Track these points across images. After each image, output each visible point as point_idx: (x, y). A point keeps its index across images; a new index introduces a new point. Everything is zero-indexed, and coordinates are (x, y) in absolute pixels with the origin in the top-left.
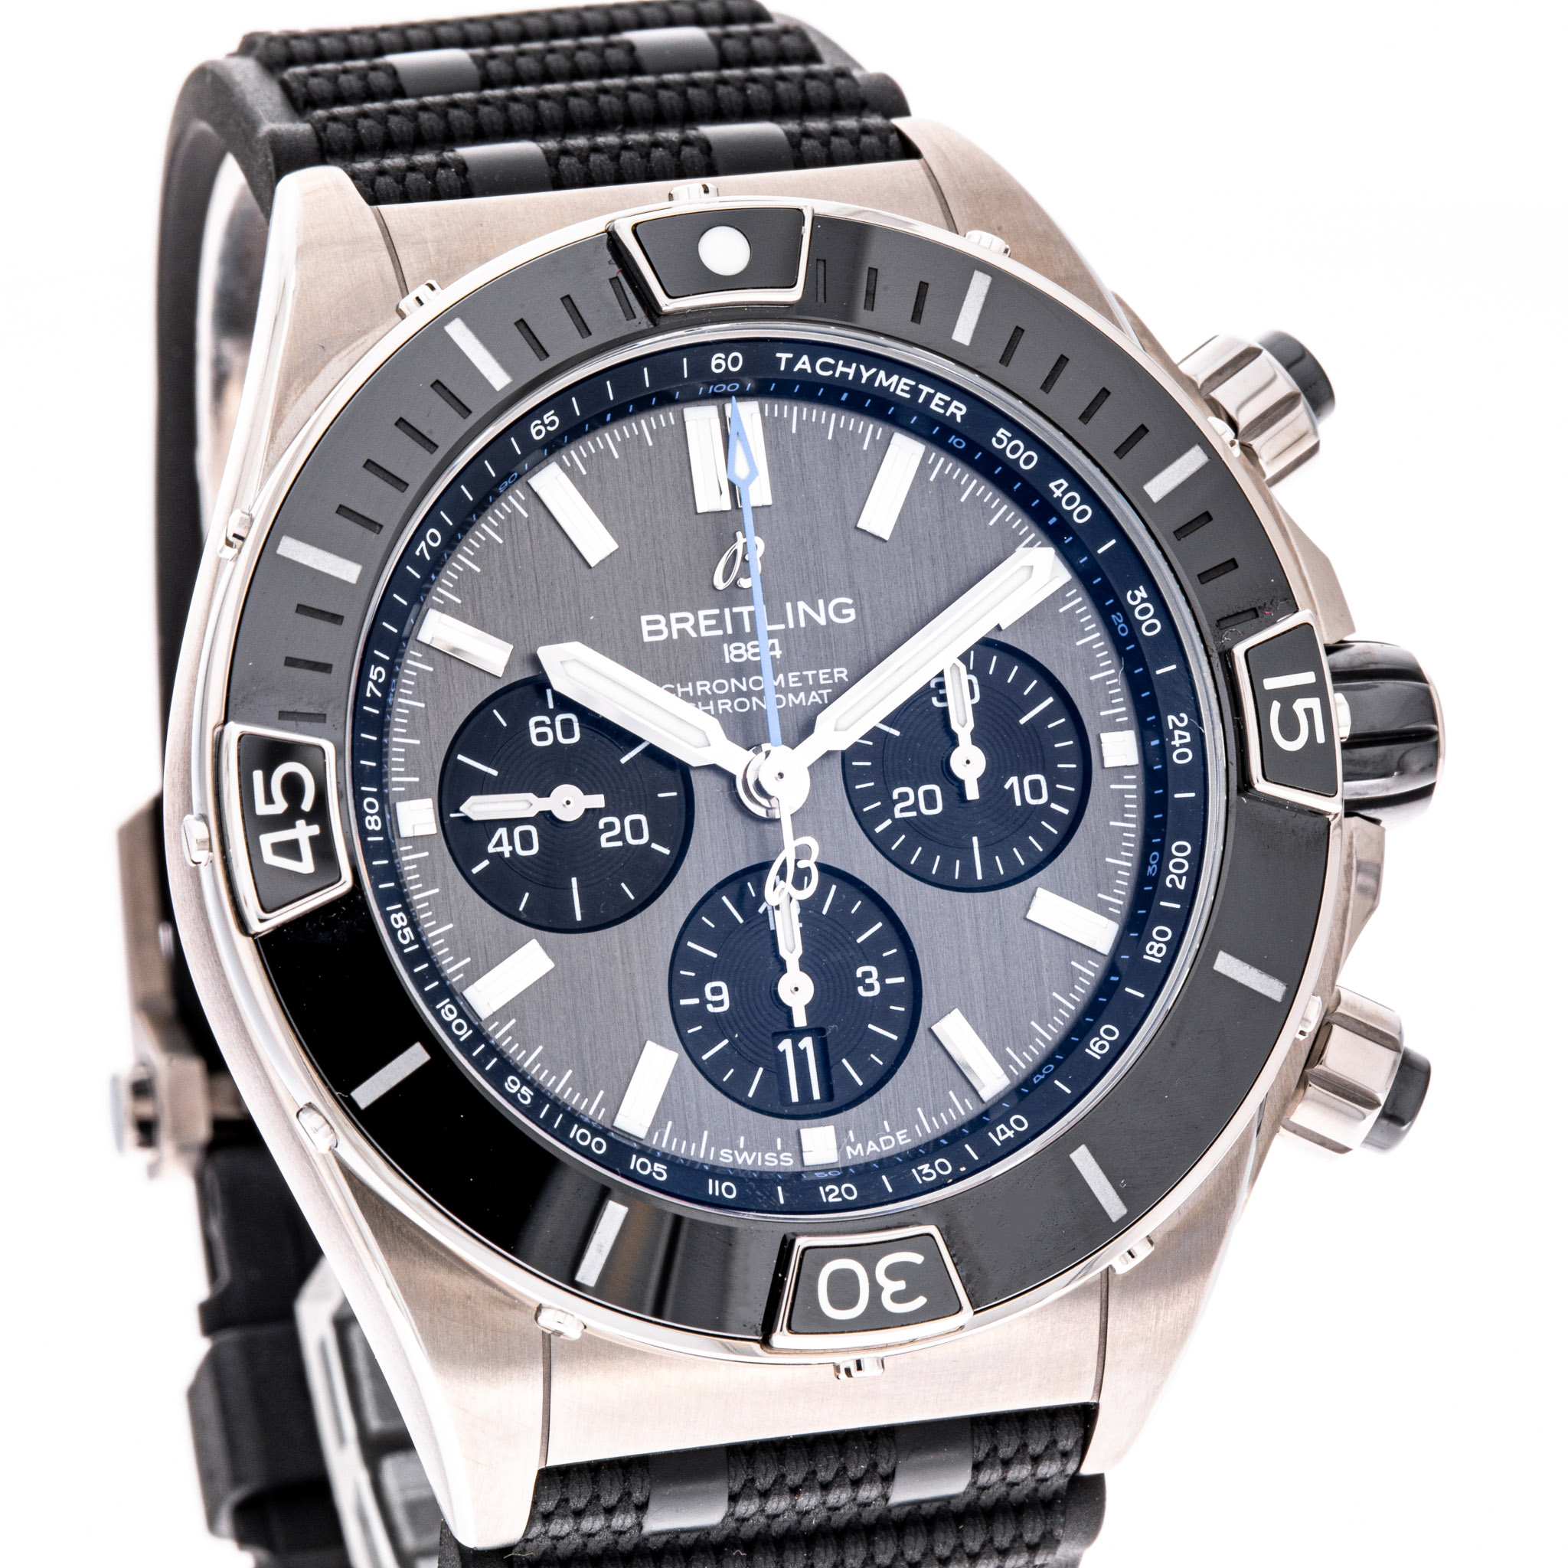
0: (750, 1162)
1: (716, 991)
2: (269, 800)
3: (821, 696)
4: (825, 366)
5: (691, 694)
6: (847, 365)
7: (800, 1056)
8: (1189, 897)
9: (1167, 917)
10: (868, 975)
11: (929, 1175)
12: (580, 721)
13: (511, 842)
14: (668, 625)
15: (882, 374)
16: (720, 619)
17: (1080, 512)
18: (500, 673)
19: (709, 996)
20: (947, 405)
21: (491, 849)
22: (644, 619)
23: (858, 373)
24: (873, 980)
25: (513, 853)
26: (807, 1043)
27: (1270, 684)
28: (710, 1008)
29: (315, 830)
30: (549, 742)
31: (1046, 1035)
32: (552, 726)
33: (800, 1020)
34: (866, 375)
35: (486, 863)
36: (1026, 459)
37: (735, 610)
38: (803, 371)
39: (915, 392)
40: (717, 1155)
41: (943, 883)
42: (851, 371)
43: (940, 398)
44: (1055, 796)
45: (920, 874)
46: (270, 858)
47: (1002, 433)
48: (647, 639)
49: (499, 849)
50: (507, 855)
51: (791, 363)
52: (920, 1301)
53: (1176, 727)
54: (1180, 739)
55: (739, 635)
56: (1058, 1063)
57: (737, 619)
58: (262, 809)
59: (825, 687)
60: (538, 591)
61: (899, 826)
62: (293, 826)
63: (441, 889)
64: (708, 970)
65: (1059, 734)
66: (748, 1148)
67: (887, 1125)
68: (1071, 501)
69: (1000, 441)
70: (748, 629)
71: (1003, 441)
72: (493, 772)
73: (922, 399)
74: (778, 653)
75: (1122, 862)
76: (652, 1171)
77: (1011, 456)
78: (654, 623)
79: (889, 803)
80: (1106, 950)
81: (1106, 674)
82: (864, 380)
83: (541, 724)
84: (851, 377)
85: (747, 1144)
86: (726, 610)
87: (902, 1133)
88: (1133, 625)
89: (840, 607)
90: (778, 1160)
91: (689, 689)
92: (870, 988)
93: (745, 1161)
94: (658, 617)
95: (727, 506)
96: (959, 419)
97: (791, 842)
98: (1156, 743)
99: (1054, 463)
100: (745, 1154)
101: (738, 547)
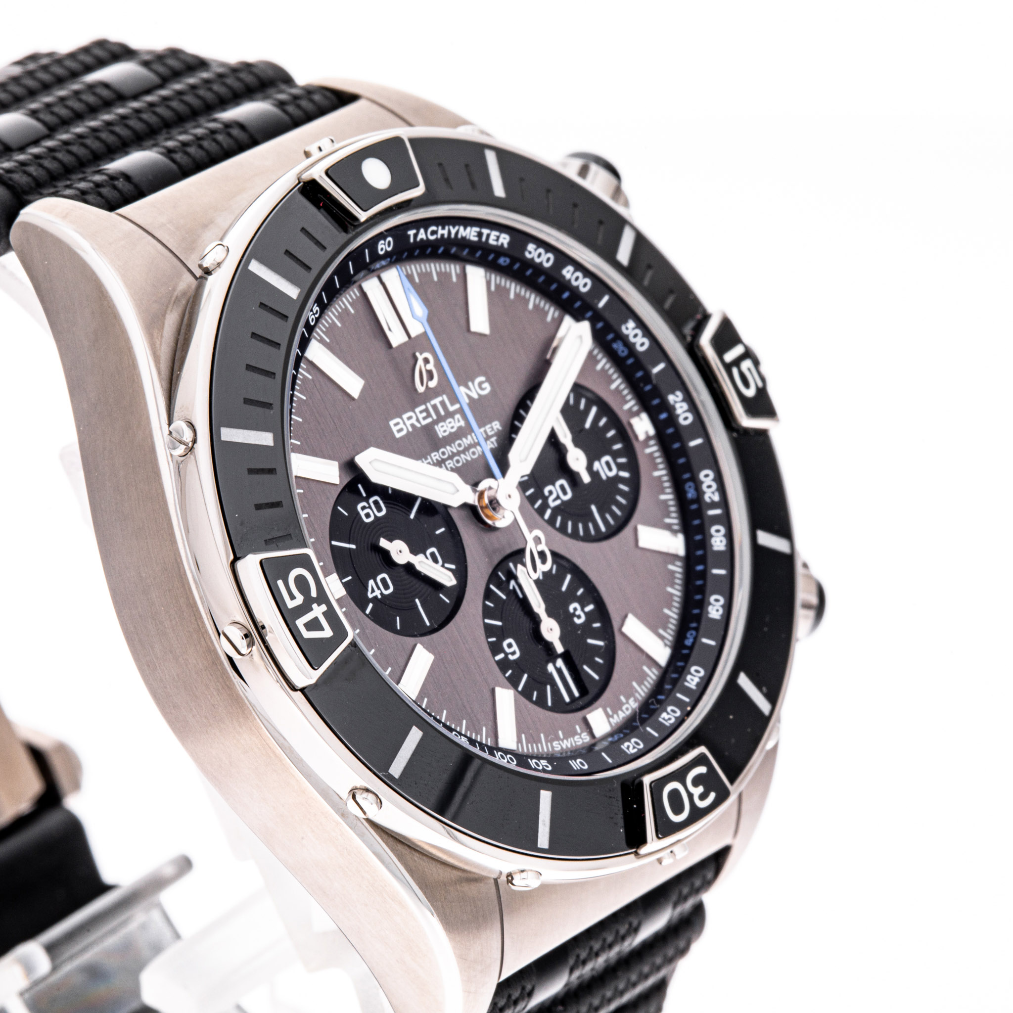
0: (569, 746)
1: (510, 646)
2: (292, 597)
3: (492, 443)
4: (433, 233)
5: (432, 463)
6: (443, 228)
8: (724, 503)
9: (716, 520)
10: (575, 609)
11: (670, 719)
12: (382, 499)
13: (379, 588)
14: (404, 423)
15: (462, 228)
16: (426, 410)
17: (583, 284)
18: (336, 481)
19: (508, 650)
20: (498, 238)
21: (370, 596)
22: (392, 423)
23: (449, 233)
24: (579, 612)
25: (382, 594)
26: (560, 663)
27: (729, 357)
28: (511, 657)
29: (324, 608)
30: (372, 519)
31: (673, 614)
32: (370, 507)
33: (560, 649)
34: (453, 231)
35: (371, 605)
36: (546, 260)
37: (433, 402)
38: (422, 240)
39: (480, 235)
40: (553, 747)
41: (588, 538)
42: (445, 232)
43: (494, 234)
44: (620, 467)
45: (575, 535)
46: (307, 634)
47: (531, 247)
48: (398, 435)
49: (374, 594)
50: (379, 597)
51: (416, 235)
52: (712, 796)
53: (676, 402)
54: (681, 409)
55: (441, 419)
56: (697, 629)
57: (435, 407)
58: (291, 604)
59: (492, 436)
60: (334, 423)
61: (556, 511)
62: (312, 609)
63: (360, 630)
64: (500, 634)
65: (607, 428)
66: (566, 737)
67: (623, 698)
68: (577, 279)
69: (530, 253)
70: (442, 413)
71: (532, 252)
72: (353, 547)
73: (484, 239)
74: (462, 423)
75: (668, 496)
76: (543, 766)
77: (537, 260)
78: (397, 424)
79: (545, 499)
80: (682, 552)
81: (618, 383)
82: (453, 236)
83: (363, 508)
84: (446, 236)
85: (563, 734)
86: (428, 405)
87: (631, 701)
88: (630, 347)
89: (480, 384)
90: (582, 739)
91: (429, 460)
92: (579, 617)
93: (567, 746)
94: (398, 420)
95: (406, 339)
96: (506, 245)
97: (529, 536)
98: (663, 416)
99: (563, 258)
100: (565, 741)
101: (420, 362)
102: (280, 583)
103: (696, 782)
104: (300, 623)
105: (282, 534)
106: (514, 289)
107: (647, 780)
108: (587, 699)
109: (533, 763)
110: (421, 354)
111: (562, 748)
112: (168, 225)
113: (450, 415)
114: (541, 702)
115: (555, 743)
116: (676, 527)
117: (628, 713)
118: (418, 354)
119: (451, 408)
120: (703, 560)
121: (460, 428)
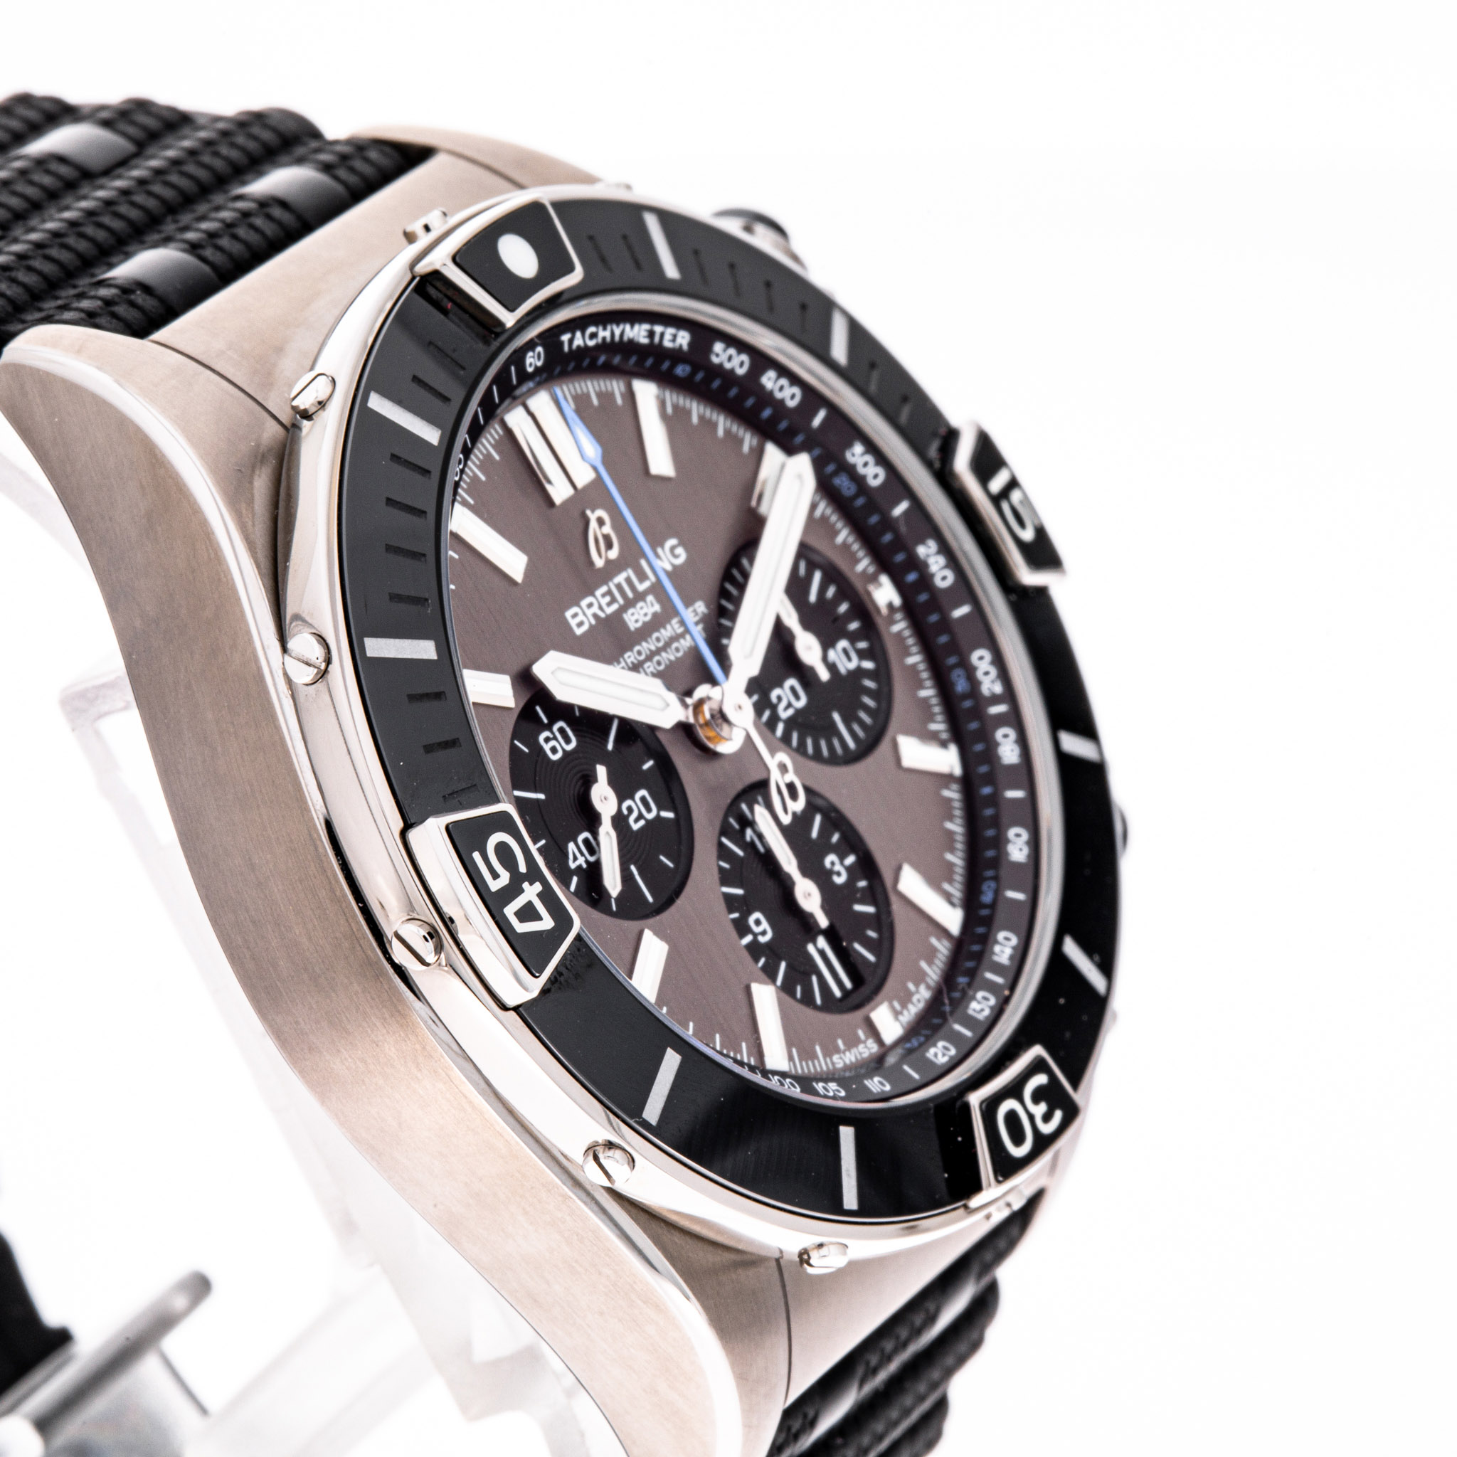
0: (853, 1060)
1: (758, 922)
2: (495, 876)
4: (593, 336)
5: (626, 667)
6: (605, 329)
7: (822, 953)
8: (1010, 695)
9: (1001, 720)
10: (833, 863)
11: (982, 1010)
12: (570, 725)
13: (582, 854)
14: (584, 614)
15: (628, 327)
16: (609, 593)
17: (790, 396)
18: (511, 703)
19: (757, 929)
20: (674, 337)
21: (573, 865)
22: (568, 614)
23: (613, 334)
24: (838, 867)
25: (587, 861)
26: (822, 942)
27: (997, 484)
28: (761, 939)
29: (538, 887)
30: (560, 753)
31: (956, 859)
32: (555, 738)
33: (823, 922)
34: (617, 332)
35: (575, 879)
36: (738, 363)
37: (616, 580)
38: (579, 347)
39: (651, 334)
40: (833, 1064)
41: (834, 760)
42: (607, 334)
43: (670, 331)
44: (862, 655)
45: (817, 757)
46: (521, 927)
47: (718, 347)
48: (579, 631)
49: (577, 863)
50: (585, 866)
51: (571, 341)
52: (1058, 1115)
53: (928, 556)
54: (937, 565)
55: (629, 604)
56: (996, 879)
57: (619, 587)
58: (494, 886)
59: (700, 621)
60: (496, 620)
61: (791, 723)
62: (523, 891)
64: (743, 907)
65: (837, 600)
66: (848, 1048)
67: (911, 986)
68: (781, 388)
69: (717, 355)
70: (630, 595)
71: (721, 354)
72: (542, 796)
73: (657, 339)
74: (657, 608)
75: (928, 692)
76: (833, 1091)
77: (728, 366)
78: (575, 615)
79: (774, 708)
80: (958, 771)
81: (844, 535)
82: (617, 338)
83: (547, 740)
84: (608, 339)
85: (845, 1044)
86: (612, 585)
87: (922, 988)
88: (859, 480)
89: (672, 549)
90: (869, 1049)
91: (623, 664)
92: (839, 874)
93: (850, 1060)
94: (575, 610)
95: (571, 491)
96: (685, 347)
97: (772, 762)
98: (912, 577)
99: (761, 360)
100: (847, 1053)
101: (593, 525)
102: (476, 856)
103: (1037, 1097)
104: (510, 911)
105: (464, 785)
106: (696, 410)
107: (975, 1099)
108: (865, 990)
109: (819, 1086)
110: (593, 511)
111: (845, 1063)
112: (228, 352)
113: (640, 597)
114: (808, 999)
115: (836, 1058)
116: (945, 736)
117: (921, 1005)
118: (588, 512)
119: (640, 587)
120: (990, 779)
121: (655, 615)
